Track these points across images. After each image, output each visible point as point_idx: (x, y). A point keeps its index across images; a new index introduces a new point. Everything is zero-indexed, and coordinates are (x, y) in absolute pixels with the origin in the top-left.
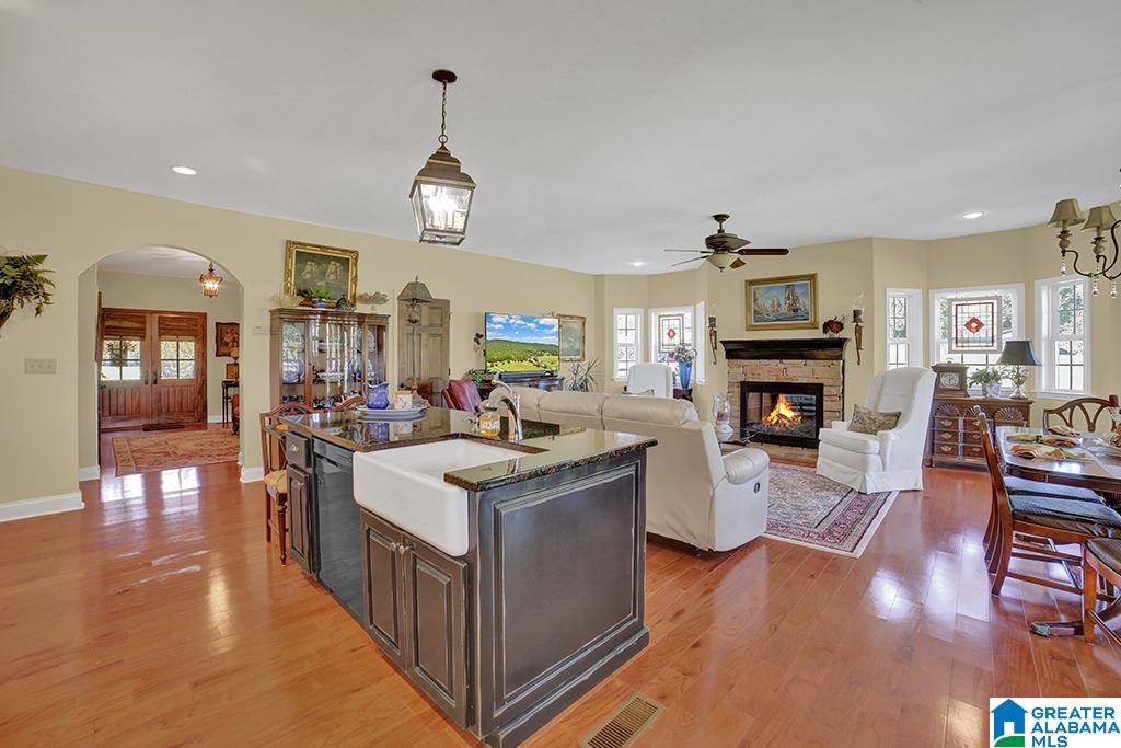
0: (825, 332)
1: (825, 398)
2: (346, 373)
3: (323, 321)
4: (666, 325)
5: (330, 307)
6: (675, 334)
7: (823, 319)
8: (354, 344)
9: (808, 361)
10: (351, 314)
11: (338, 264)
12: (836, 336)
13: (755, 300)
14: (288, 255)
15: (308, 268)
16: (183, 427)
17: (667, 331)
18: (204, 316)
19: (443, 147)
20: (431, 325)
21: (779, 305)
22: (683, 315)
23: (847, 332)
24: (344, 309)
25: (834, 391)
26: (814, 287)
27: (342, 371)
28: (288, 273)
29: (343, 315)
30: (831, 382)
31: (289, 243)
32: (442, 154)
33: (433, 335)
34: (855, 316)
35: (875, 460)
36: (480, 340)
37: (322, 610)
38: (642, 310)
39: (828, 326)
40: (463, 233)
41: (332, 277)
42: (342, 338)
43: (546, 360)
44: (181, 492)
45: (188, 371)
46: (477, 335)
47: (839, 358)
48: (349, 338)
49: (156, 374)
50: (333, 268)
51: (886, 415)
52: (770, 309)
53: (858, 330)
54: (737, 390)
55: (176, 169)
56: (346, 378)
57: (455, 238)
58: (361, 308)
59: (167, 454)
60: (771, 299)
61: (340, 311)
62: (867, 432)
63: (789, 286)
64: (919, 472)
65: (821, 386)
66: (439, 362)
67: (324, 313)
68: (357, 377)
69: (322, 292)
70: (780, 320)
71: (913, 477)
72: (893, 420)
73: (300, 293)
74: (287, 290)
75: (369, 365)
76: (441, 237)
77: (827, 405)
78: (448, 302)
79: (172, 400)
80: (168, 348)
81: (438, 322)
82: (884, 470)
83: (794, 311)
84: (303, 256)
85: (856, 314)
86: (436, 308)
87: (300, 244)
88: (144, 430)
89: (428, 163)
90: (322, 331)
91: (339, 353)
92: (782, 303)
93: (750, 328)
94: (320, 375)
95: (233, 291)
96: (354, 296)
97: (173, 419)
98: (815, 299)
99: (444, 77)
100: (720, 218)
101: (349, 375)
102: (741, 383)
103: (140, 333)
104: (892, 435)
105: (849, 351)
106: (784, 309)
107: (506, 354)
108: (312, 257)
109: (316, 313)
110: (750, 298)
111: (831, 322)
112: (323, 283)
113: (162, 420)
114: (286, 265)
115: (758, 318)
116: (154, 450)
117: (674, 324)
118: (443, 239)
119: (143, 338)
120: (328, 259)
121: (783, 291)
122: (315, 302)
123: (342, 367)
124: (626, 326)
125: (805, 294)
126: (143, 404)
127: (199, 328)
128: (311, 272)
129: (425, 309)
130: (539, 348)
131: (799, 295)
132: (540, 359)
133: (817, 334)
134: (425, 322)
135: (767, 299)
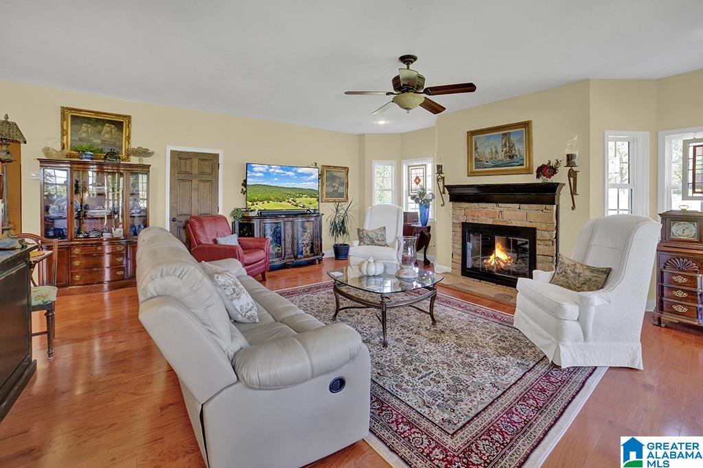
0: (538, 177)
1: (538, 242)
4: (414, 173)
5: (96, 159)
6: (420, 180)
7: (536, 164)
9: (522, 206)
10: (125, 165)
11: (113, 126)
12: (549, 181)
13: (476, 149)
14: (64, 118)
15: (84, 129)
17: (415, 178)
21: (496, 152)
22: (425, 165)
23: (561, 177)
25: (547, 235)
26: (529, 134)
28: (64, 133)
30: (544, 226)
31: (64, 110)
33: (204, 181)
34: (568, 160)
35: (572, 327)
38: (395, 162)
39: (541, 170)
41: (107, 136)
43: (304, 201)
46: (243, 181)
47: (552, 202)
50: (108, 129)
51: (593, 270)
52: (488, 156)
53: (572, 174)
54: (459, 230)
58: (132, 161)
60: (491, 148)
62: (569, 288)
63: (505, 135)
64: (638, 346)
65: (533, 230)
66: (210, 202)
71: (629, 352)
72: (601, 278)
74: (64, 146)
77: (540, 248)
78: (218, 155)
81: (208, 170)
82: (585, 340)
83: (510, 157)
84: (79, 119)
85: (570, 158)
86: (206, 160)
87: (73, 109)
92: (499, 150)
93: (471, 174)
96: (128, 150)
98: (529, 145)
100: (407, 59)
102: (463, 223)
104: (596, 298)
105: (564, 196)
106: (501, 156)
107: (266, 196)
108: (87, 120)
110: (471, 147)
111: (543, 166)
112: (99, 141)
114: (62, 126)
115: (477, 164)
117: (420, 172)
120: (104, 122)
121: (500, 139)
122: (81, 155)
124: (382, 175)
125: (520, 141)
128: (87, 132)
129: (196, 161)
130: (297, 192)
131: (515, 142)
132: (298, 200)
133: (531, 179)
134: (195, 171)
135: (486, 147)
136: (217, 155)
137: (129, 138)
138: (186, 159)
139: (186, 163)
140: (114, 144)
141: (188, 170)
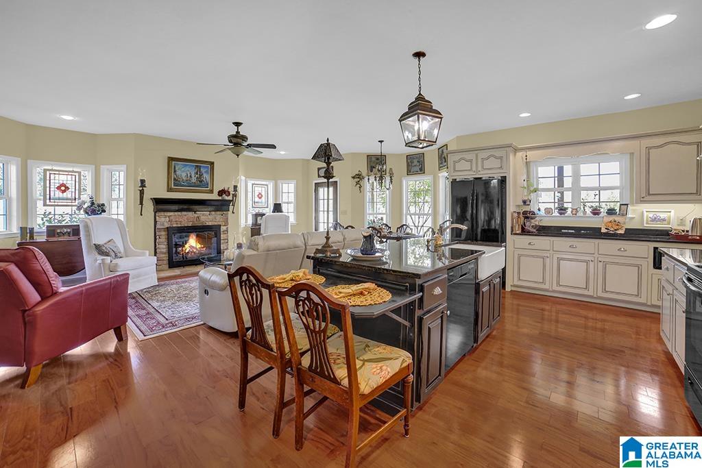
0: (219, 196)
7: (216, 190)
9: (211, 213)
12: (225, 198)
13: (175, 171)
19: (420, 94)
21: (191, 176)
26: (213, 169)
30: (224, 224)
32: (420, 98)
34: (234, 188)
39: (221, 193)
47: (228, 210)
52: (185, 178)
54: (165, 233)
60: (186, 172)
63: (197, 166)
65: (218, 226)
70: (191, 186)
77: (222, 236)
83: (200, 181)
92: (193, 175)
93: (170, 190)
98: (213, 176)
99: (419, 55)
100: (238, 124)
102: (167, 227)
106: (194, 180)
110: (171, 170)
111: (223, 190)
115: (174, 183)
121: (193, 169)
125: (206, 172)
131: (203, 172)
133: (215, 196)
135: (183, 171)
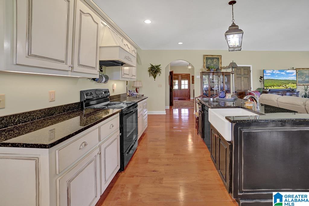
2: (220, 88)
3: (213, 74)
5: (214, 71)
8: (221, 80)
10: (220, 72)
11: (216, 59)
14: (204, 59)
15: (209, 61)
16: (185, 100)
18: (189, 74)
19: (233, 23)
20: (244, 74)
24: (218, 71)
27: (218, 87)
28: (204, 63)
29: (218, 73)
31: (204, 56)
32: (234, 25)
33: (245, 77)
36: (262, 78)
37: (203, 148)
40: (241, 47)
42: (218, 79)
43: (290, 86)
44: (185, 114)
45: (187, 87)
46: (261, 77)
48: (220, 79)
49: (181, 87)
55: (179, 43)
56: (219, 90)
57: (239, 48)
58: (223, 71)
59: (181, 105)
61: (217, 71)
66: (247, 85)
67: (213, 72)
68: (222, 89)
69: (212, 67)
73: (208, 68)
74: (204, 67)
75: (226, 86)
76: (234, 49)
79: (183, 93)
80: (183, 82)
81: (246, 73)
84: (207, 58)
86: (246, 69)
87: (206, 55)
88: (179, 100)
89: (229, 29)
90: (213, 77)
91: (218, 83)
94: (212, 88)
95: (193, 69)
96: (221, 67)
97: (184, 98)
99: (232, 3)
101: (220, 89)
103: (177, 79)
107: (272, 84)
108: (210, 58)
109: (211, 72)
112: (213, 65)
113: (182, 98)
114: (204, 61)
116: (179, 104)
118: (235, 50)
119: (178, 80)
120: (213, 58)
122: (211, 70)
123: (218, 86)
126: (178, 94)
127: (189, 77)
128: (210, 62)
129: (242, 70)
130: (287, 81)
132: (287, 86)
134: (242, 73)
136: (250, 67)
137: (221, 63)
138: (239, 69)
139: (239, 71)
140: (217, 66)
141: (240, 73)
